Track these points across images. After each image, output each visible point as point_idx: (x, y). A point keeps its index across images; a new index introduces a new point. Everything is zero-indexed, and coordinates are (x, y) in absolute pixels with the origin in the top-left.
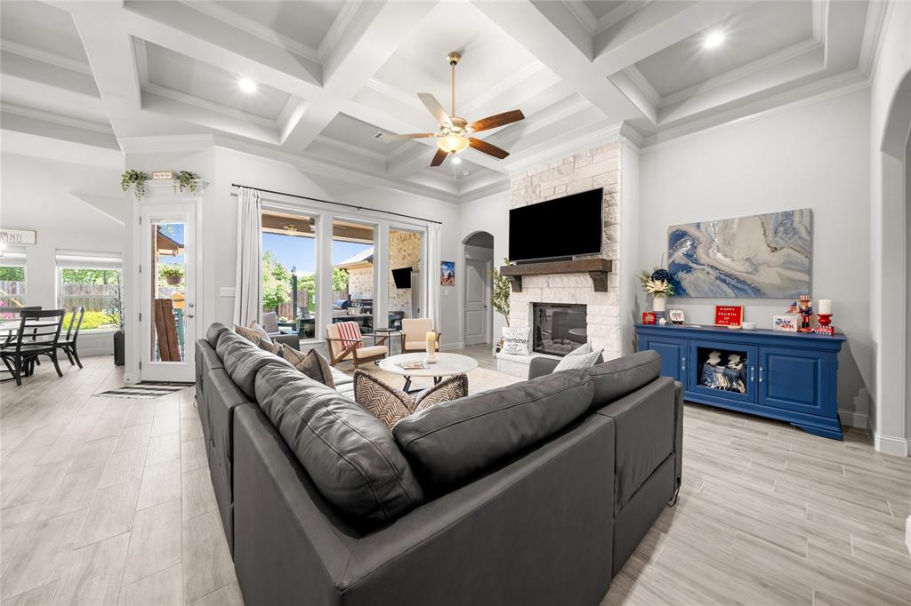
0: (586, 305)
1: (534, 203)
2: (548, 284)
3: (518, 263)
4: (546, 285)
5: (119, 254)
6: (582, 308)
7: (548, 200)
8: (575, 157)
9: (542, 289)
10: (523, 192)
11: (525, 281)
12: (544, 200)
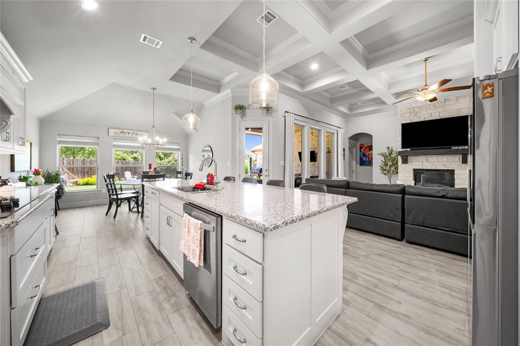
0: (454, 170)
1: (416, 121)
2: (427, 160)
3: (411, 150)
4: (426, 160)
5: (178, 144)
6: (452, 172)
7: (426, 120)
8: (445, 99)
9: (422, 162)
10: (408, 115)
11: (410, 158)
12: (423, 120)
